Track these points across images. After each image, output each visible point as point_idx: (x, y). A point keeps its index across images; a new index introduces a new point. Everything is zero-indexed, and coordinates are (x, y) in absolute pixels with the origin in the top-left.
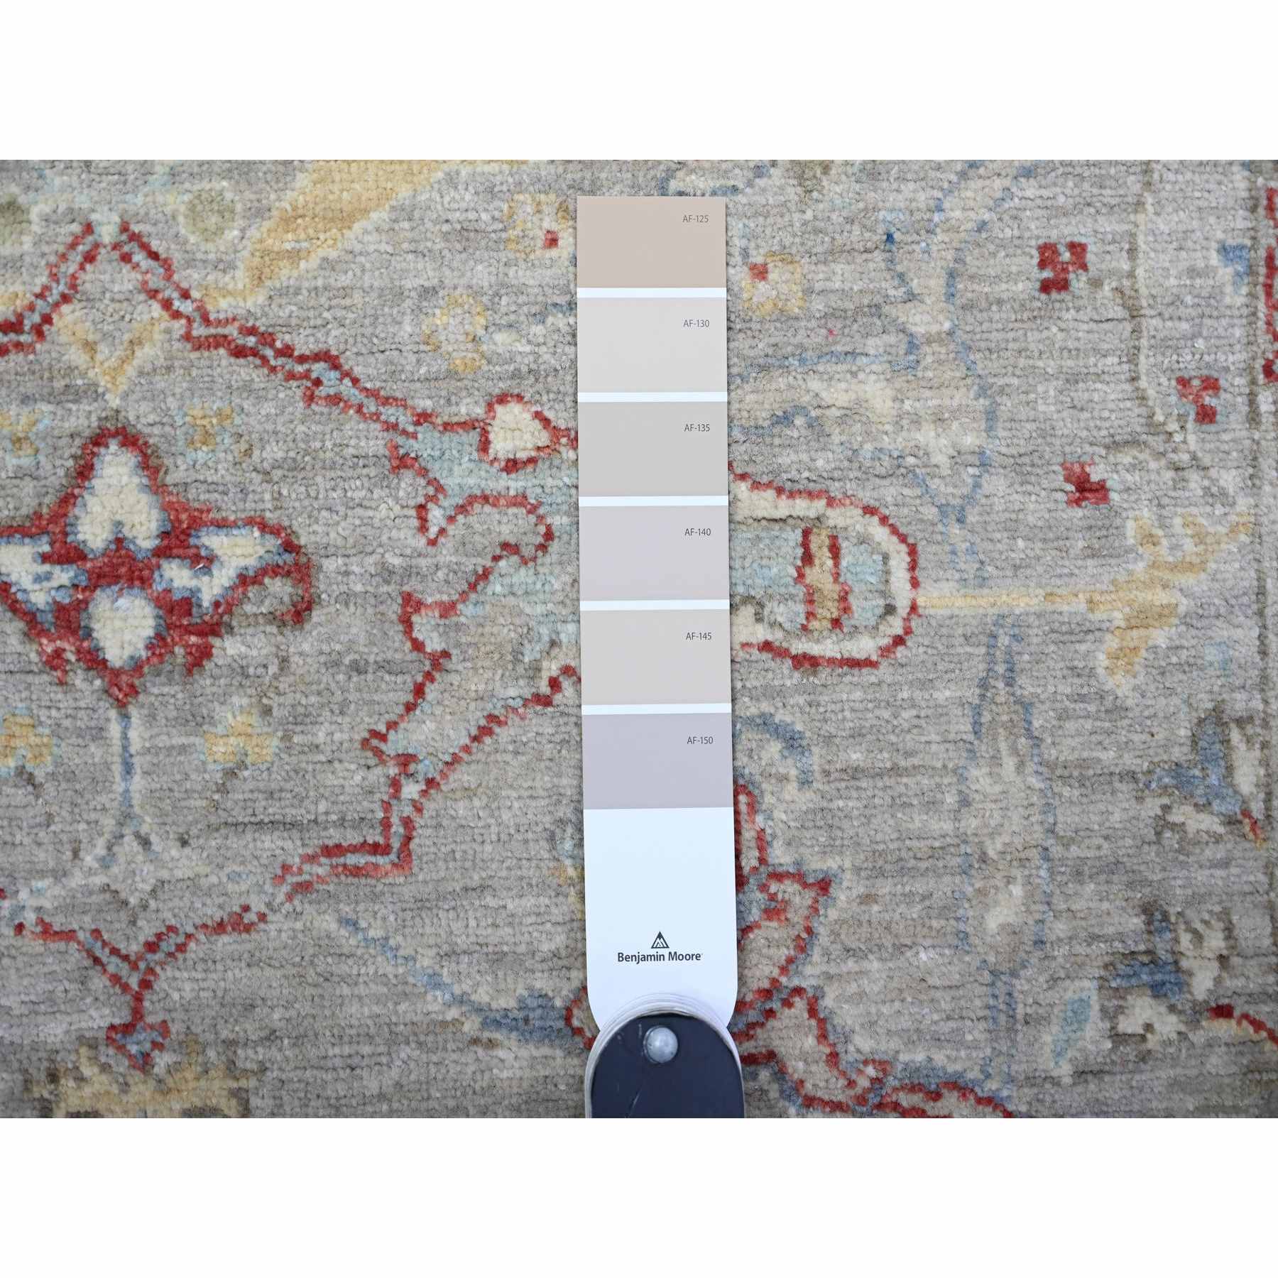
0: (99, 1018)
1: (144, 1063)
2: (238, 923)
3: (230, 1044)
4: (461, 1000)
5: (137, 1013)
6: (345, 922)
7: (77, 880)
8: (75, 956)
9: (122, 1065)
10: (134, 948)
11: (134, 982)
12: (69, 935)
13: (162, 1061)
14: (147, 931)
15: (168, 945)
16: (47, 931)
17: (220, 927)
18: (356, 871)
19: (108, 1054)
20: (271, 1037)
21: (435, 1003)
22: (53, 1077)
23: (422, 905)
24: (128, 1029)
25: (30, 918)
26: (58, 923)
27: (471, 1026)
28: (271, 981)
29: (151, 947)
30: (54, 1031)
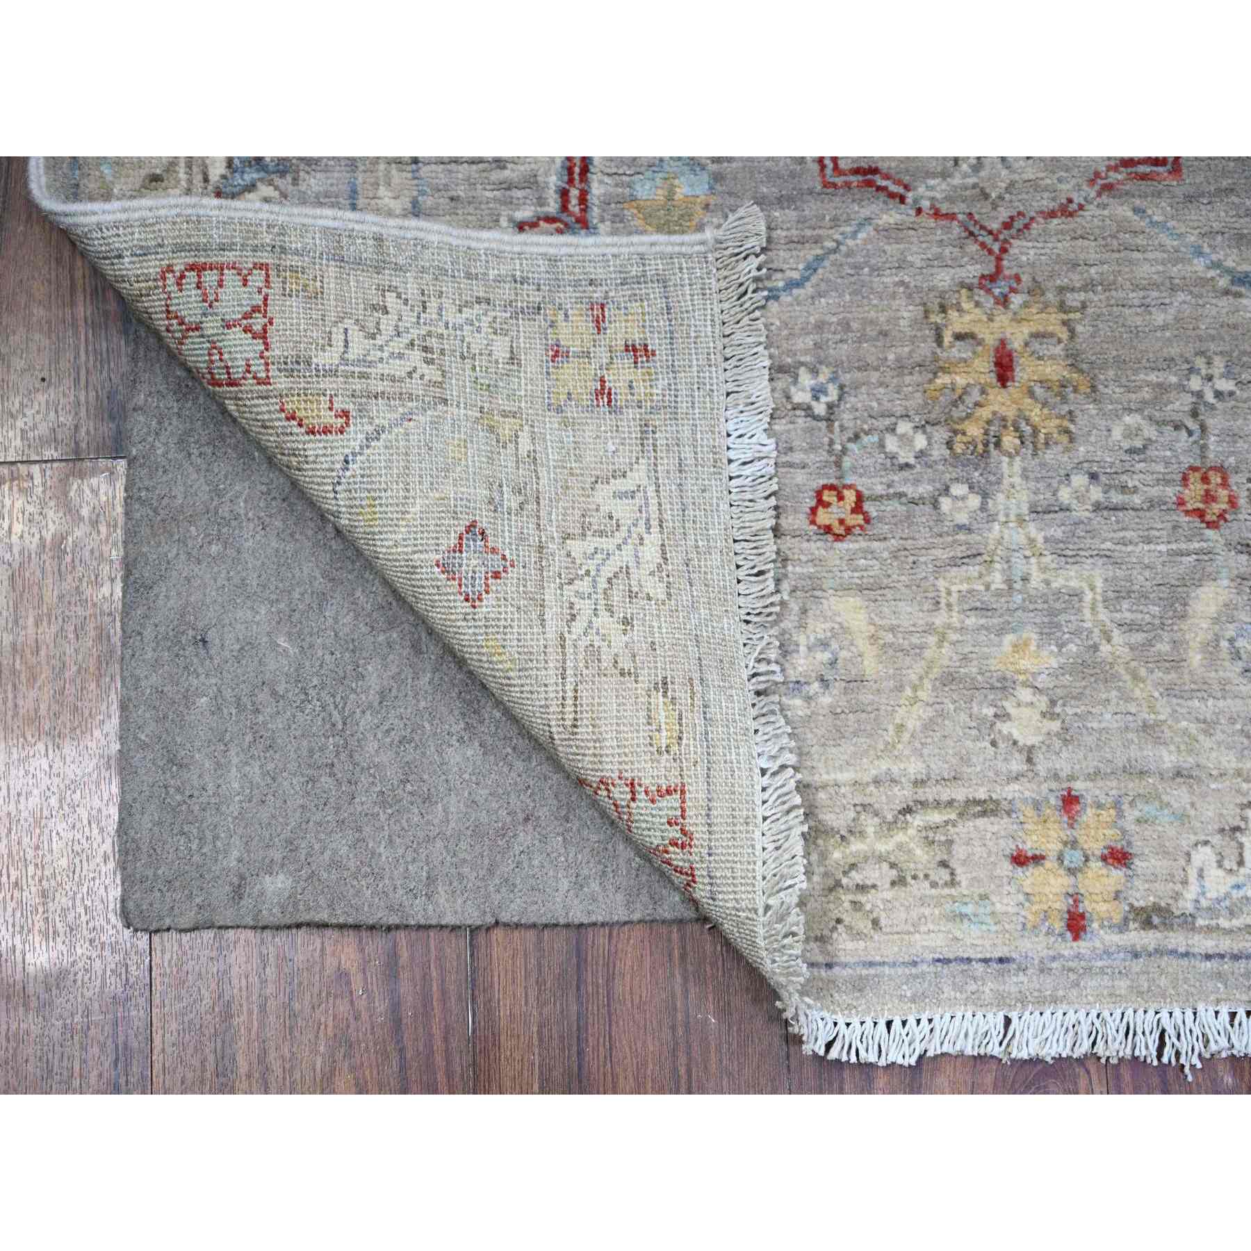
0: (973, 271)
1: (1004, 301)
2: (1066, 210)
3: (1061, 290)
4: (1216, 265)
5: (999, 269)
6: (1136, 210)
7: (957, 181)
8: (956, 230)
9: (989, 302)
10: (995, 226)
11: (996, 248)
12: (951, 217)
13: (1016, 300)
14: (1004, 214)
15: (1018, 224)
16: (937, 214)
17: (1052, 214)
18: (1143, 177)
19: (980, 295)
20: (1089, 286)
21: (1199, 265)
22: (943, 309)
23: (1190, 199)
24: (993, 278)
25: (925, 204)
26: (944, 208)
27: (1223, 282)
28: (1089, 250)
29: (1007, 225)
30: (944, 279)
